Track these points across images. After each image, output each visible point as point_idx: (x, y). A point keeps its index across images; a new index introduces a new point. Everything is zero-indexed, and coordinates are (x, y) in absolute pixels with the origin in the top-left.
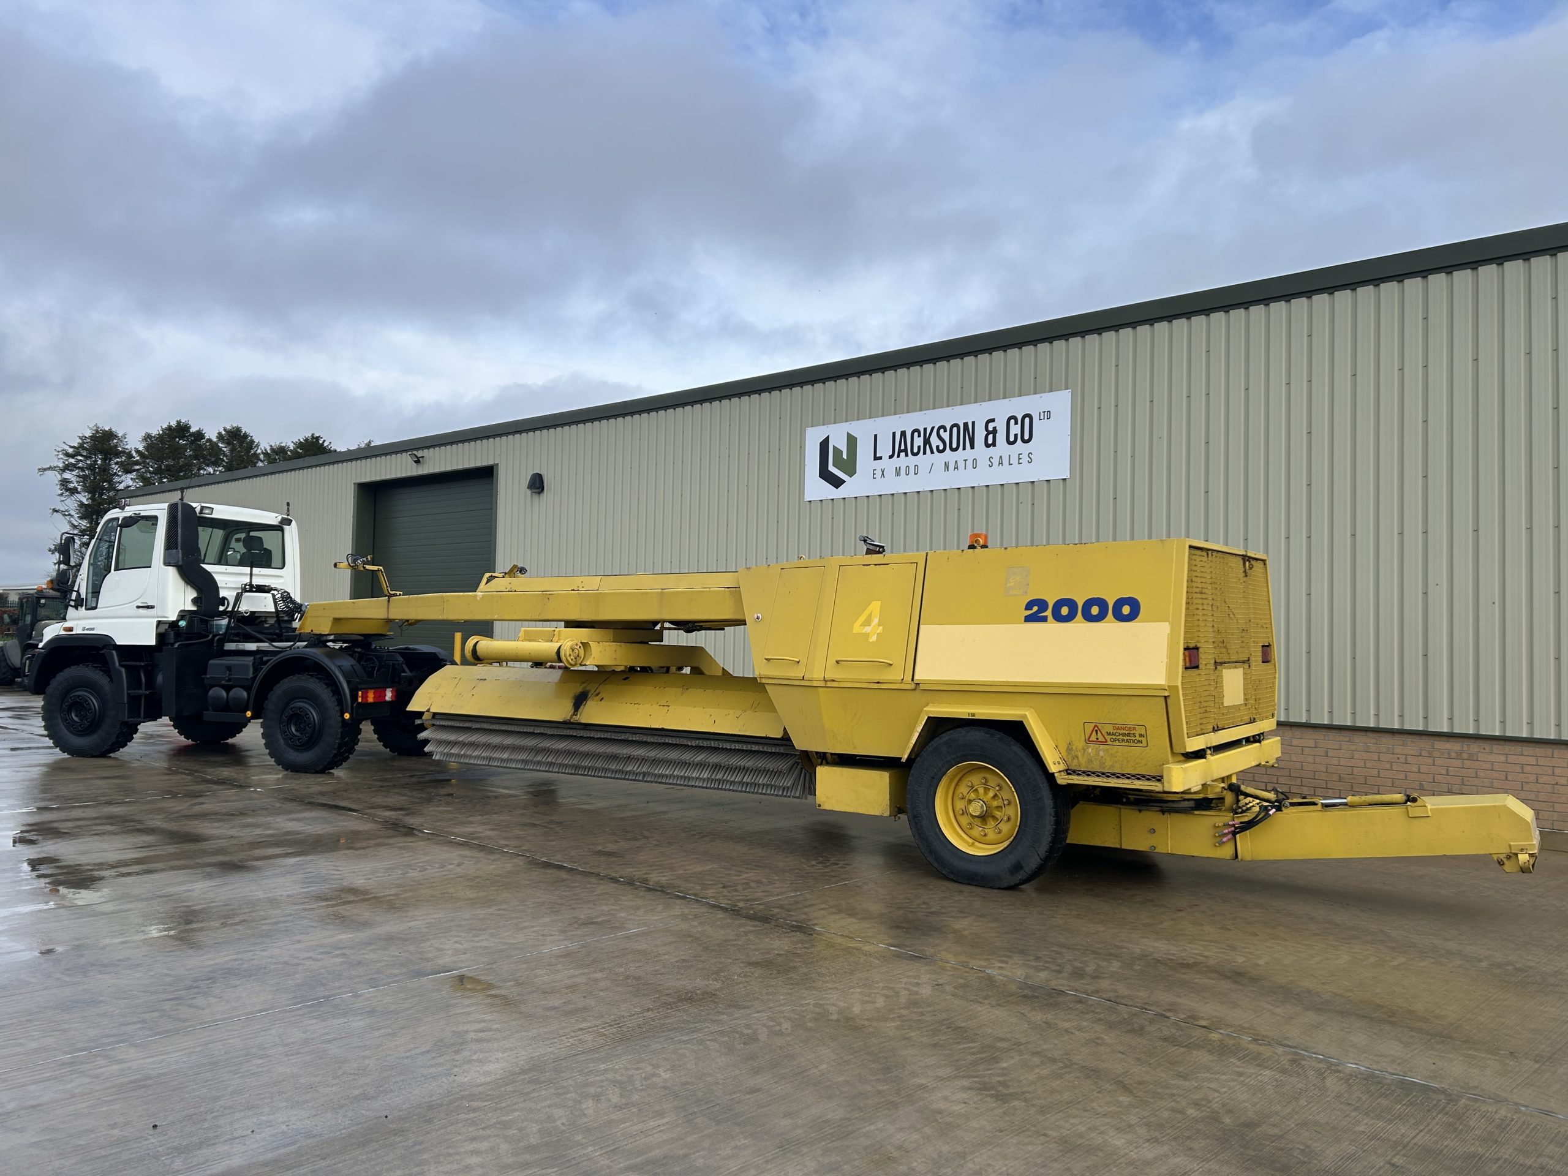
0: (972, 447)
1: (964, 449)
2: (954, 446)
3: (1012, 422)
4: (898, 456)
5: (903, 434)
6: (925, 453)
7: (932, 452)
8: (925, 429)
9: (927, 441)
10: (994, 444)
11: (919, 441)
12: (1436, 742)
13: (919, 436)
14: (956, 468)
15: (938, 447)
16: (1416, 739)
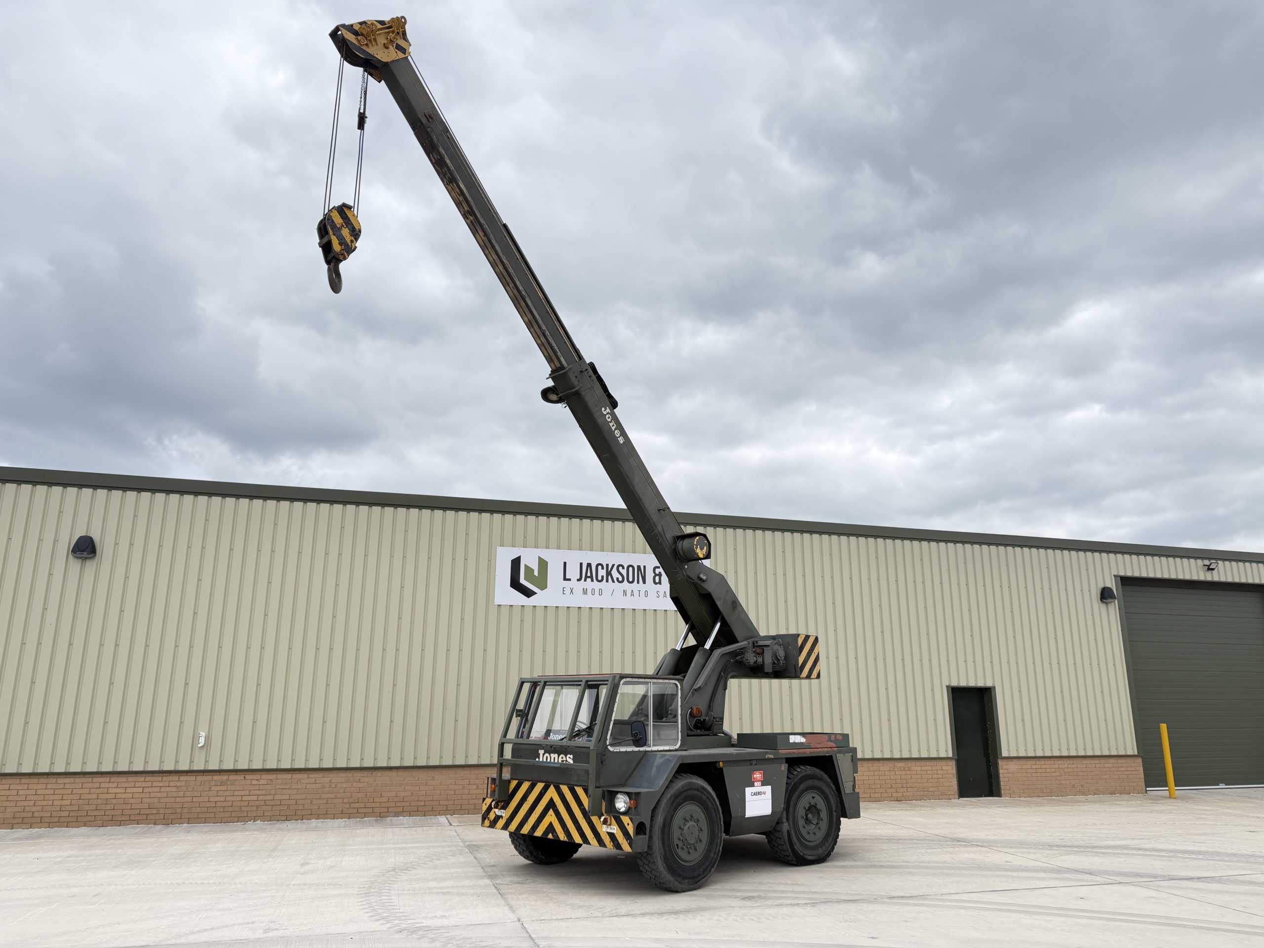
0: (644, 583)
1: (638, 583)
2: (631, 579)
4: (585, 581)
5: (589, 565)
6: (607, 581)
7: (613, 582)
8: (607, 565)
9: (609, 573)
10: (659, 583)
11: (602, 572)
12: (896, 763)
13: (603, 568)
14: (633, 595)
16: (887, 762)
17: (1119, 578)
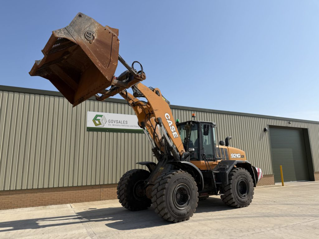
17: (268, 126)
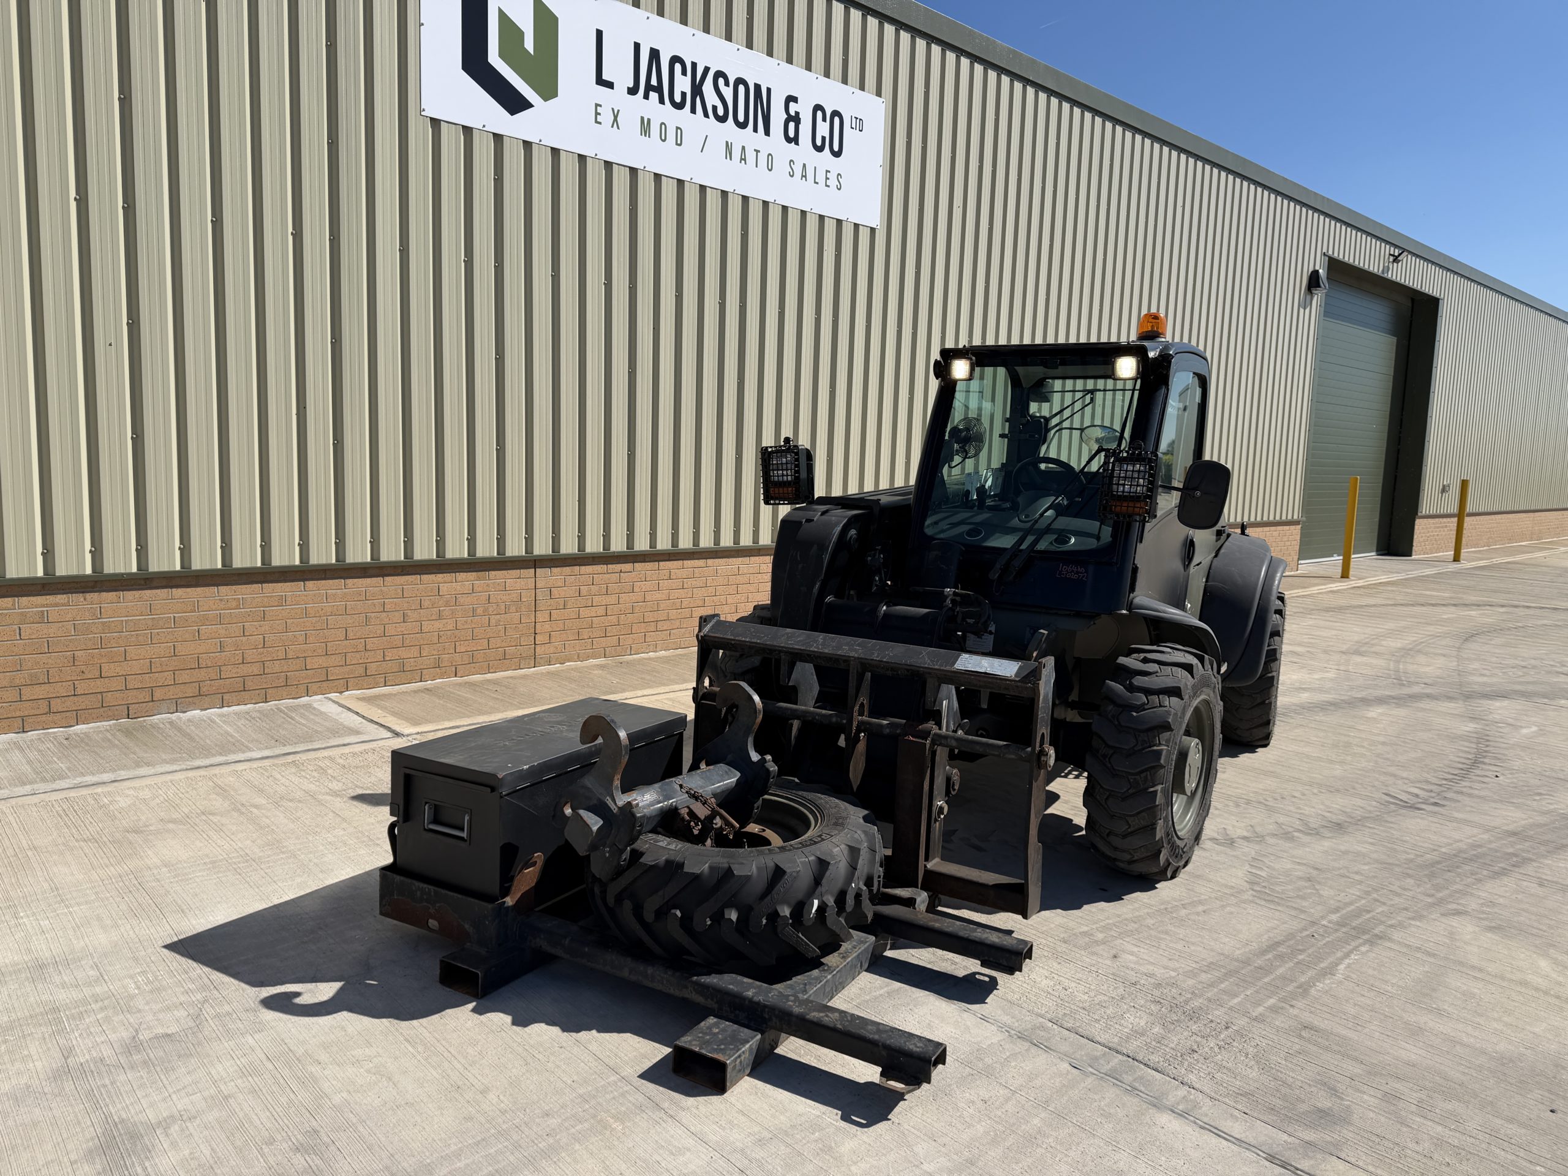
0: (767, 132)
1: (755, 130)
2: (741, 118)
3: (819, 114)
4: (646, 97)
5: (655, 54)
6: (693, 110)
7: (706, 115)
8: (694, 65)
9: (697, 89)
10: (795, 140)
11: (683, 84)
13: (684, 73)
14: (743, 159)
15: (715, 108)
17: (1327, 258)
